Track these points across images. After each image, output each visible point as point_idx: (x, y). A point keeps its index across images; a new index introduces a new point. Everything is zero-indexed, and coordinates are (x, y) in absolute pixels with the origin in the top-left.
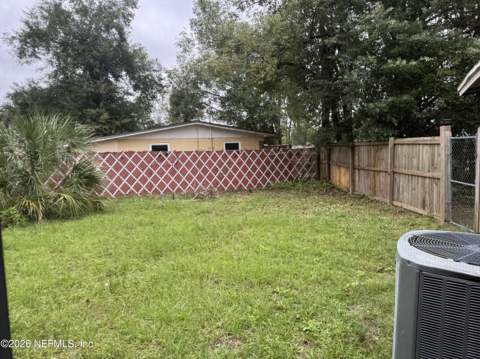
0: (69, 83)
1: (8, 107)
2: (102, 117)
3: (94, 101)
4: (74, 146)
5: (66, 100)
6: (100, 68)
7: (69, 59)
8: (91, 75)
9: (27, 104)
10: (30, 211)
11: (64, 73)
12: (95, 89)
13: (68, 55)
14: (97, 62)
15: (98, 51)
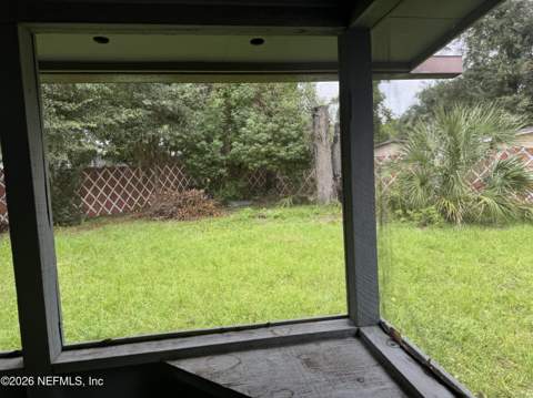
0: (480, 70)
1: (416, 107)
2: (520, 105)
3: (510, 85)
4: (499, 140)
5: (475, 90)
6: (521, 43)
7: (482, 42)
8: (508, 54)
9: (433, 101)
10: (449, 213)
11: (475, 59)
12: (513, 71)
13: (483, 37)
14: (519, 36)
15: (522, 21)
